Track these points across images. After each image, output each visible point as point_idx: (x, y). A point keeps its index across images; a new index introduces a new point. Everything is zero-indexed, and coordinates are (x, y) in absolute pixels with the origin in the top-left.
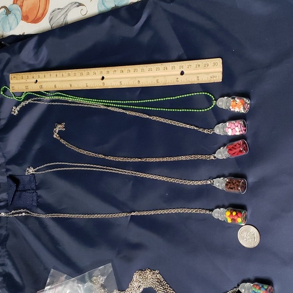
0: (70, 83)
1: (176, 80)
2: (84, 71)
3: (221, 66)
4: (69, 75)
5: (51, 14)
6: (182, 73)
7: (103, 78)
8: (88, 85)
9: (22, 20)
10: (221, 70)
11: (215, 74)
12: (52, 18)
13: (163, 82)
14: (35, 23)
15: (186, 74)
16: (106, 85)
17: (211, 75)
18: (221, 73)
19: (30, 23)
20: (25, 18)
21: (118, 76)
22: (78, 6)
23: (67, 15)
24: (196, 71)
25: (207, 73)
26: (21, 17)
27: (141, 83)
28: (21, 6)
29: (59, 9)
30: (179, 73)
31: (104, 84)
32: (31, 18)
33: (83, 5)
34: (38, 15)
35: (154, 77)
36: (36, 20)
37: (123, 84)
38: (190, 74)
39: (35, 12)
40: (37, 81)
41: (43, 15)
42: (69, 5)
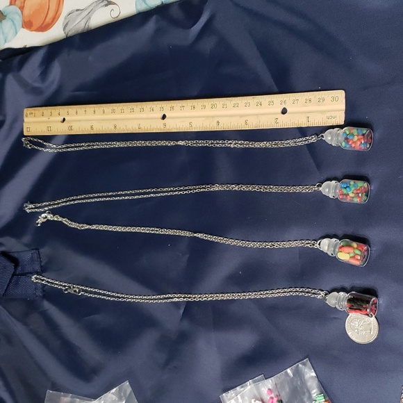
0: (115, 123)
1: (274, 121)
2: (137, 106)
3: (344, 101)
4: (113, 111)
5: (65, 18)
6: (284, 111)
7: (164, 117)
8: (142, 126)
9: (23, 27)
10: (343, 107)
11: (333, 114)
12: (67, 24)
13: (254, 124)
14: (43, 31)
15: (289, 113)
16: (168, 127)
17: (328, 114)
18: (344, 111)
19: (34, 32)
20: (28, 25)
21: (187, 114)
22: (106, 5)
23: (90, 18)
24: (305, 109)
25: (323, 112)
26: (21, 24)
27: (221, 125)
28: (22, 8)
29: (77, 10)
30: (280, 110)
31: (165, 125)
32: (37, 24)
33: (114, 4)
34: (47, 20)
35: (241, 116)
36: (44, 28)
37: (194, 125)
38: (296, 113)
39: (43, 16)
40: (64, 119)
41: (55, 19)
42: (93, 5)
